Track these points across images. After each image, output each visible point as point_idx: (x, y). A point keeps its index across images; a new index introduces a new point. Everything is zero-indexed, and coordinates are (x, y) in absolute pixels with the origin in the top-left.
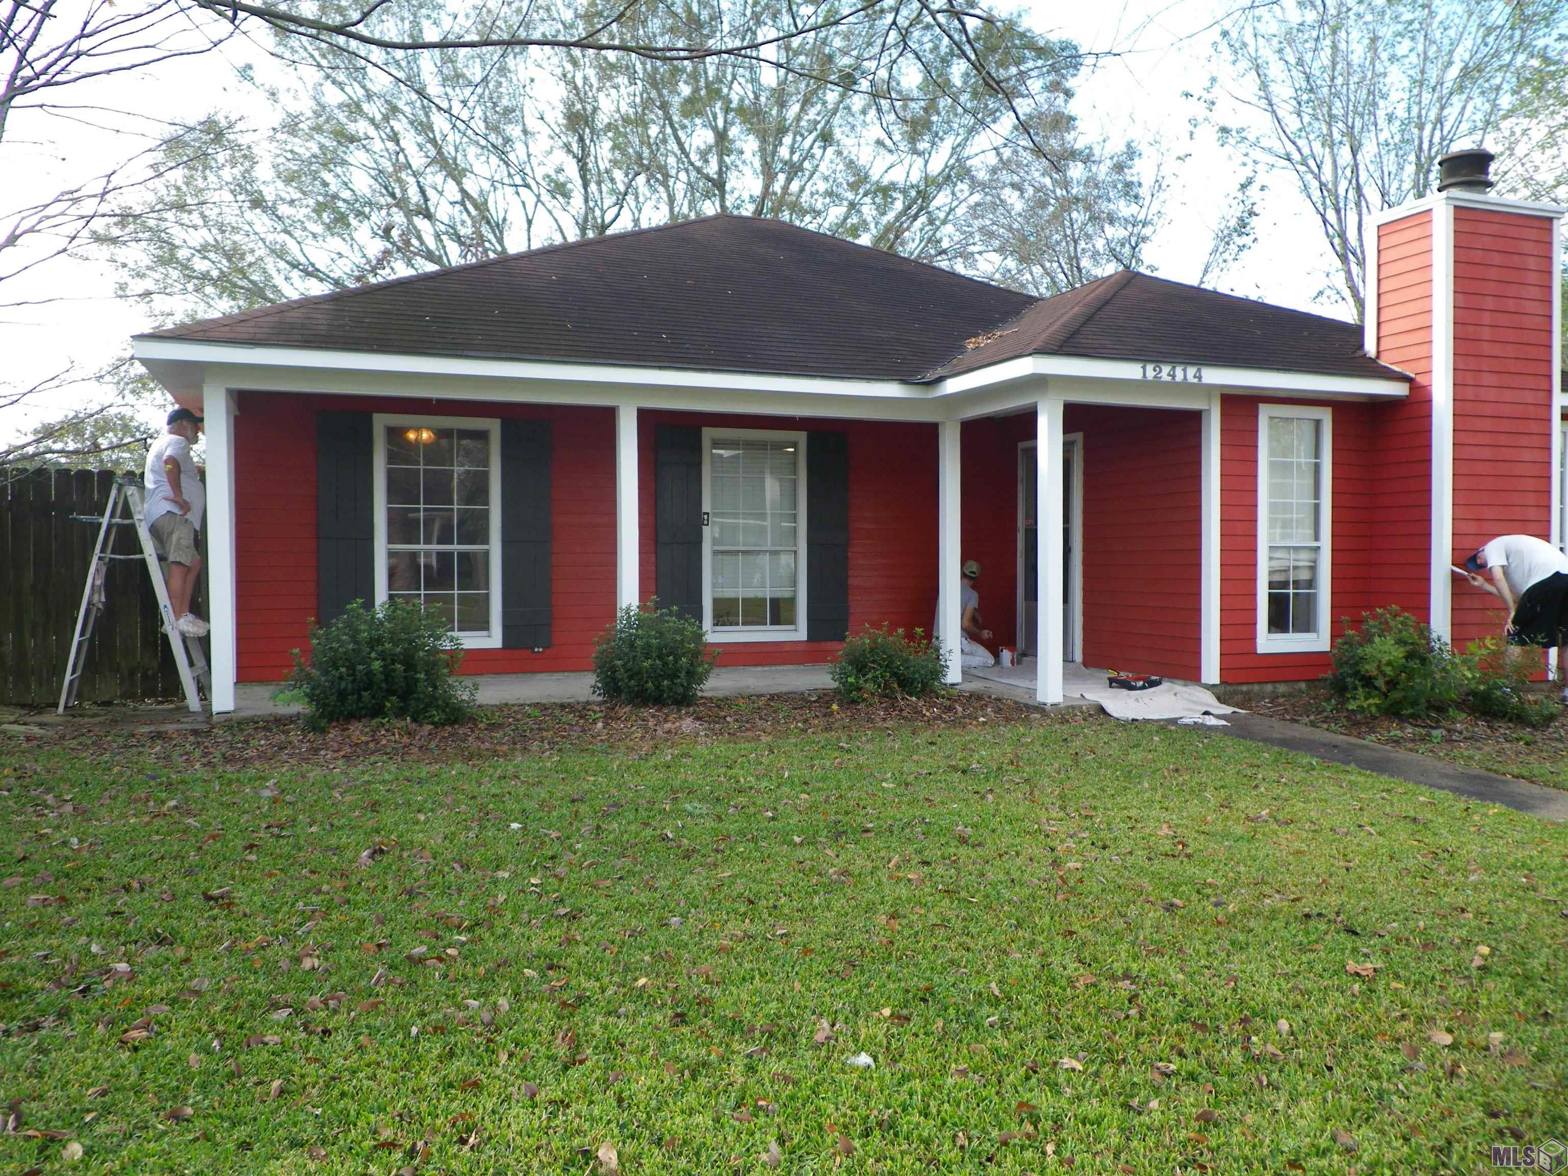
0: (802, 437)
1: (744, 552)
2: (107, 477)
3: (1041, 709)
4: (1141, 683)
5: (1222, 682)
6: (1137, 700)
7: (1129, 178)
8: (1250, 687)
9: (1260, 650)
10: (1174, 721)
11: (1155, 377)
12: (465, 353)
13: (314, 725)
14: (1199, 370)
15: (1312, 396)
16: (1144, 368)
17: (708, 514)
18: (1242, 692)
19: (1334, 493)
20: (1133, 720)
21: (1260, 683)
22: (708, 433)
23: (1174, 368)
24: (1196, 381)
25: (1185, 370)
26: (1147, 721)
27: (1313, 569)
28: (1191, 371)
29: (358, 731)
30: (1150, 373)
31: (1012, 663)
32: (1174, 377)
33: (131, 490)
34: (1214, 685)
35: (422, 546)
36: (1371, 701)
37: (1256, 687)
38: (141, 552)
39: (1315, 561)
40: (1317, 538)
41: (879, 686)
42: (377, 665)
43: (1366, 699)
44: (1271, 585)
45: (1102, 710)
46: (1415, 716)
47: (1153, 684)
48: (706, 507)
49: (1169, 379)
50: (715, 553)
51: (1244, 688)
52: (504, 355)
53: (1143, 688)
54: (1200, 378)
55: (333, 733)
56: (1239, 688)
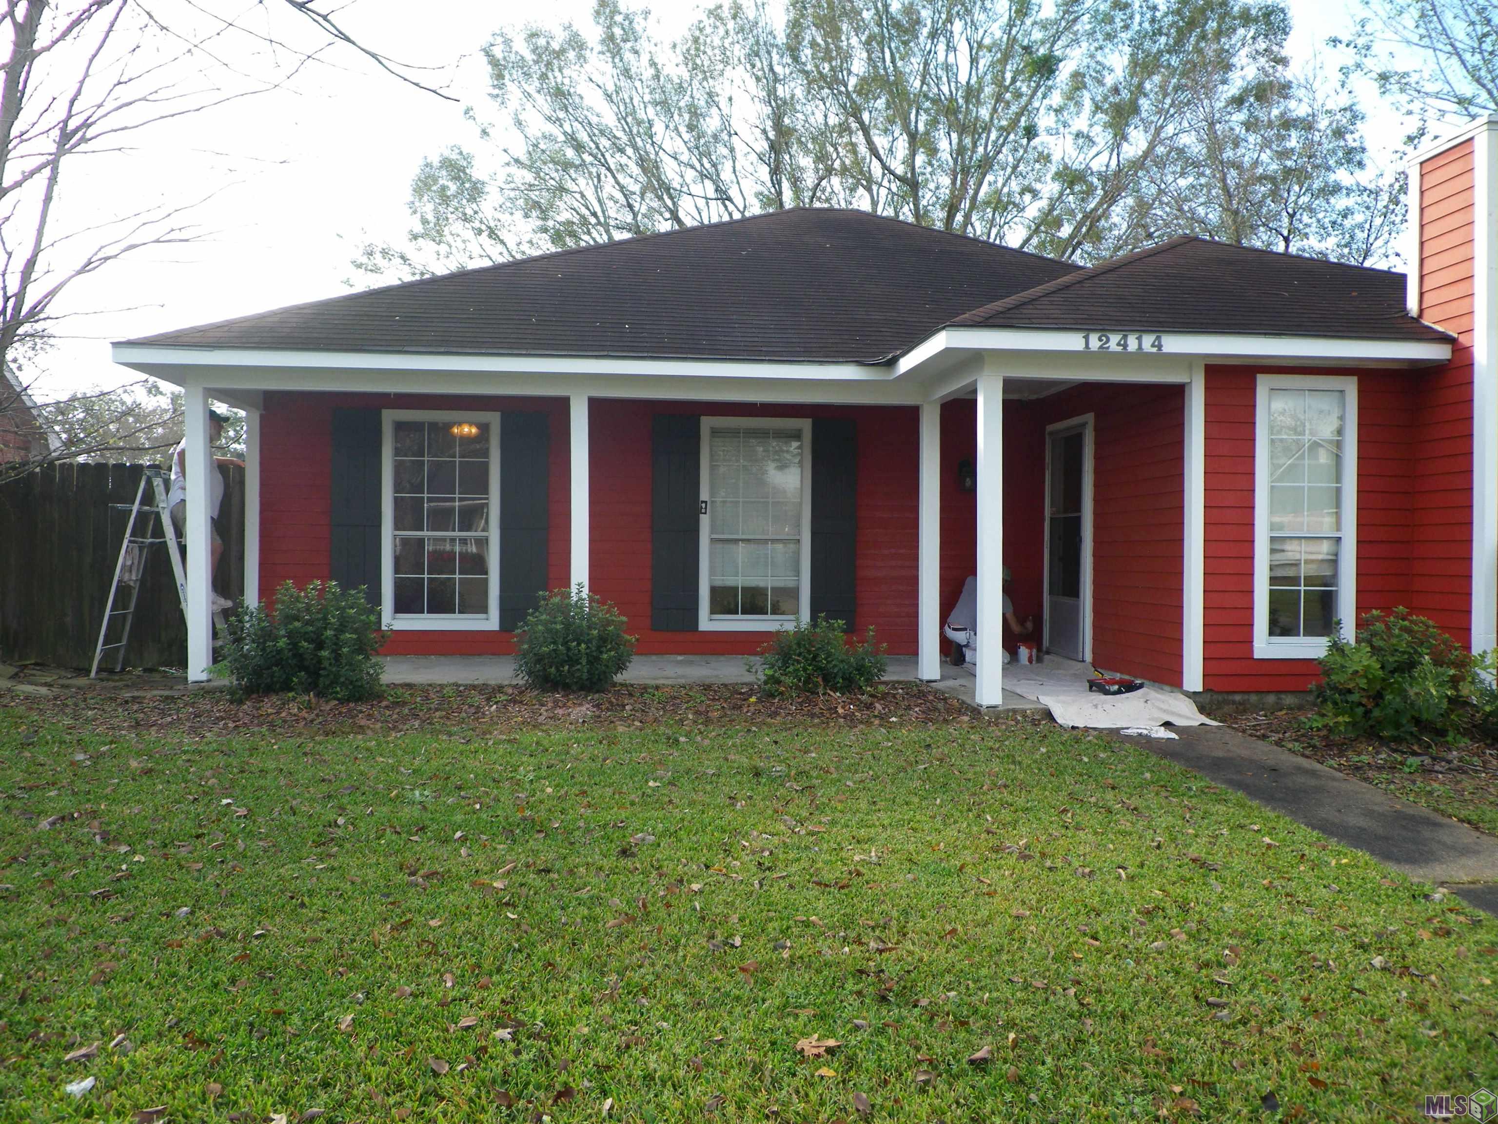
0: (805, 425)
1: (743, 540)
2: (137, 470)
3: (976, 711)
4: (1116, 687)
5: (1207, 689)
6: (1096, 706)
7: (1351, 144)
8: (1246, 697)
9: (1257, 656)
10: (1118, 730)
11: (1101, 347)
12: (406, 349)
13: (237, 696)
14: (1158, 338)
15: (1333, 364)
16: (1087, 338)
17: (706, 502)
18: (1234, 702)
19: (1362, 476)
20: (1073, 728)
21: (1257, 692)
22: (707, 423)
23: (1125, 337)
24: (1155, 350)
25: (1139, 339)
26: (1087, 729)
27: (1334, 562)
28: (1148, 341)
29: (268, 706)
30: (1095, 342)
31: (1030, 661)
32: (1125, 346)
33: (158, 482)
34: (1195, 693)
35: (425, 533)
36: (1340, 719)
37: (1254, 698)
38: (164, 537)
39: (1336, 555)
40: (1338, 526)
41: (800, 680)
42: (282, 643)
43: (1336, 716)
44: (1273, 580)
45: (1048, 715)
46: (1397, 740)
47: (1129, 687)
48: (704, 495)
49: (1120, 349)
50: (713, 541)
51: (1238, 698)
52: (442, 350)
53: (1119, 692)
54: (1160, 347)
55: (247, 706)
56: (1231, 697)
